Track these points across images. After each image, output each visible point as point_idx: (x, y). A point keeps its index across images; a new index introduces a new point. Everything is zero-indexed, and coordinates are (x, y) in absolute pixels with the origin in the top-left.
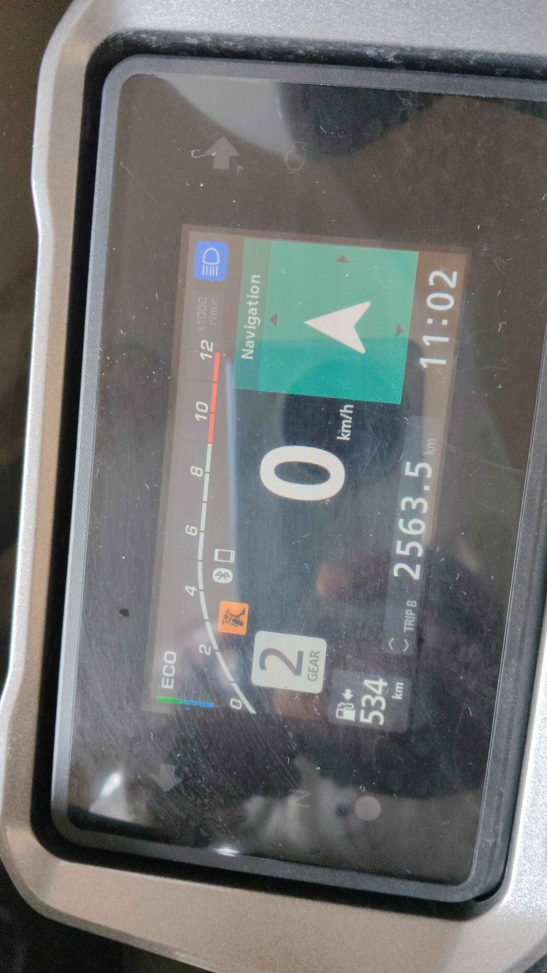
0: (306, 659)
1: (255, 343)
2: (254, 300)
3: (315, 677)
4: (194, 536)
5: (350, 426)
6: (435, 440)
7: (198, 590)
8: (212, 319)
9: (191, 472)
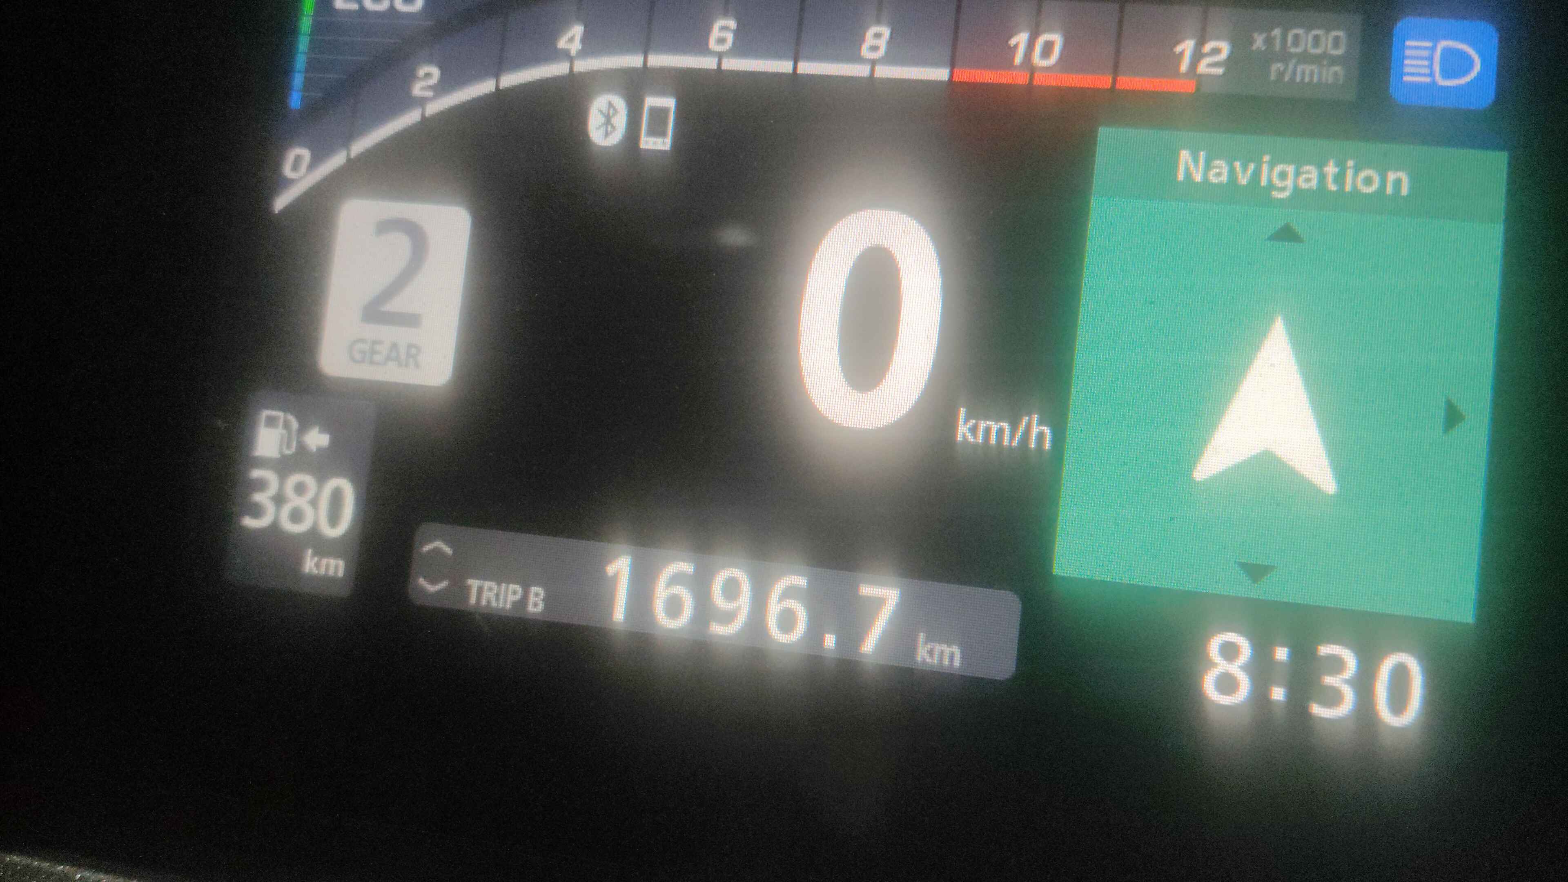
0: (401, 335)
1: (1220, 185)
2: (1340, 178)
3: (358, 356)
4: (707, 44)
5: (993, 440)
6: (957, 663)
7: (571, 60)
8: (1285, 70)
9: (873, 30)
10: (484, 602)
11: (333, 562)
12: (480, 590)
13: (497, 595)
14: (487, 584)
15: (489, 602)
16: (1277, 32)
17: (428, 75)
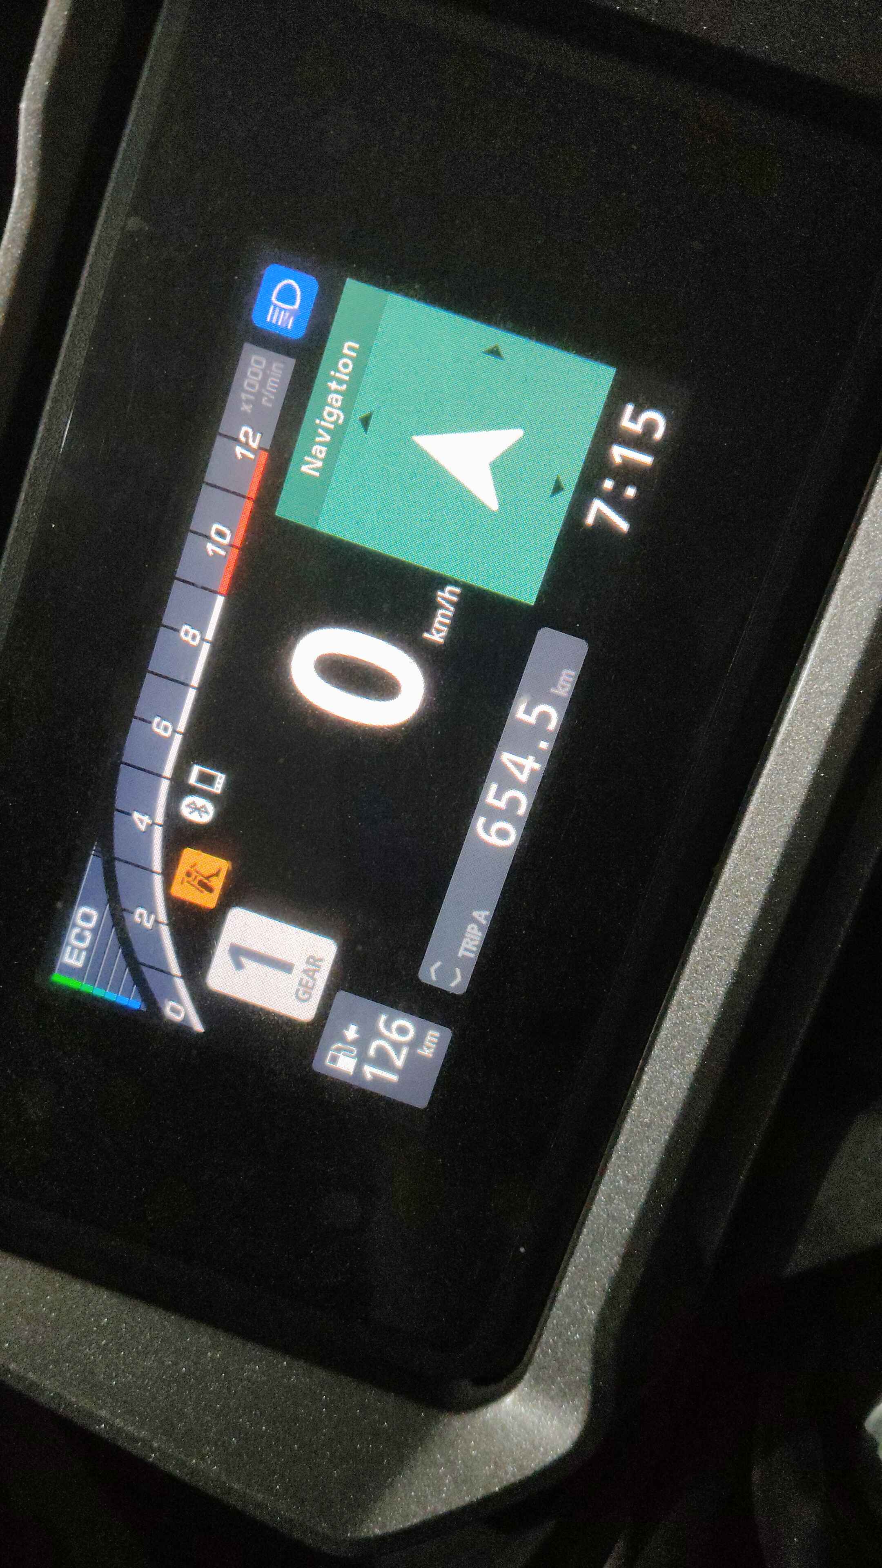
0: (299, 966)
1: (327, 453)
2: (340, 382)
3: (306, 996)
4: (165, 737)
5: (448, 621)
6: (573, 673)
7: (154, 823)
8: (268, 397)
9: (182, 634)
10: (475, 949)
11: (429, 1038)
12: (466, 949)
13: (472, 940)
14: (464, 945)
15: (475, 946)
16: (243, 396)
17: (141, 916)
